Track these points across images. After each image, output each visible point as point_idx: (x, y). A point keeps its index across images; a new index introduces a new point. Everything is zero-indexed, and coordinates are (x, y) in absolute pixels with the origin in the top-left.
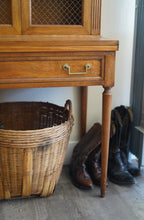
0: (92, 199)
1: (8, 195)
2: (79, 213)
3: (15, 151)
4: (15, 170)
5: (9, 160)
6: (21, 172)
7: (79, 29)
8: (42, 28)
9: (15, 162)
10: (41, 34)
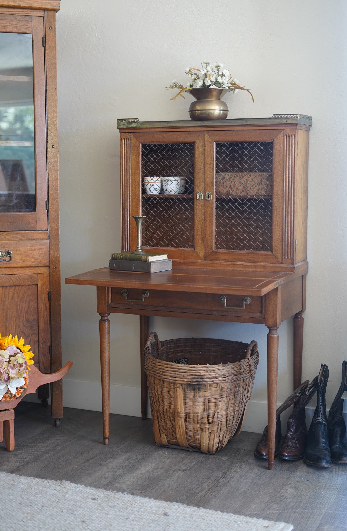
1: (164, 439)
3: (166, 384)
4: (167, 408)
5: (161, 394)
6: (173, 411)
7: (269, 257)
8: (225, 253)
9: (166, 397)
10: (224, 260)
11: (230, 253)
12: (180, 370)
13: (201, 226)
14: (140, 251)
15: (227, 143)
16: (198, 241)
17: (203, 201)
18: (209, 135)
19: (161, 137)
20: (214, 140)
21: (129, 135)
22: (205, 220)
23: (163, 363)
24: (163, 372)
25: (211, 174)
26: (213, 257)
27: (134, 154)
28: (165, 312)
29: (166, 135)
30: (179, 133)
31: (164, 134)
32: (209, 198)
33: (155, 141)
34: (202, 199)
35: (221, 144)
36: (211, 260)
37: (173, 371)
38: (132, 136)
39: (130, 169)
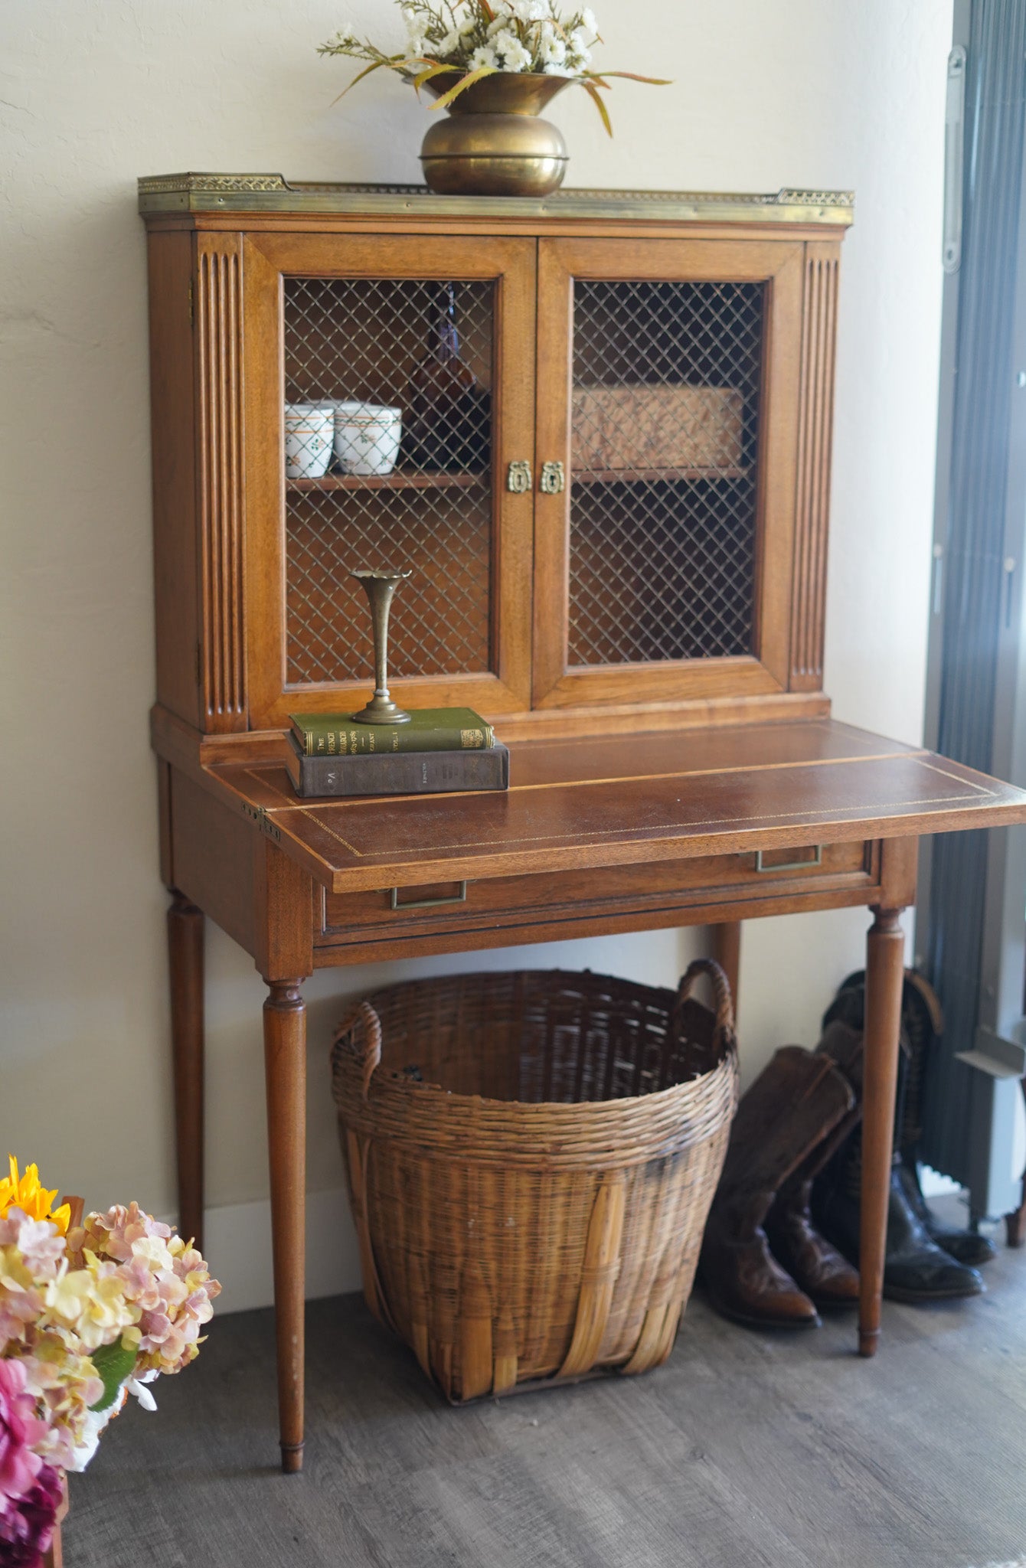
0: (829, 1365)
1: (509, 1371)
2: (806, 1418)
3: (563, 1183)
4: (552, 1265)
5: (535, 1221)
6: (575, 1269)
7: (748, 674)
8: (608, 677)
9: (557, 1228)
10: (603, 702)
11: (622, 676)
12: (625, 1120)
13: (523, 588)
14: (392, 707)
15: (612, 284)
16: (512, 645)
17: (530, 495)
18: (554, 252)
19: (370, 254)
20: (572, 271)
21: (237, 242)
22: (538, 566)
23: (553, 1113)
24: (560, 1143)
25: (560, 395)
26: (564, 696)
27: (258, 319)
28: (545, 925)
29: (389, 248)
30: (442, 239)
31: (384, 241)
32: (553, 484)
33: (346, 267)
34: (527, 490)
35: (590, 284)
36: (558, 707)
37: (605, 1129)
38: (251, 244)
39: (243, 379)
